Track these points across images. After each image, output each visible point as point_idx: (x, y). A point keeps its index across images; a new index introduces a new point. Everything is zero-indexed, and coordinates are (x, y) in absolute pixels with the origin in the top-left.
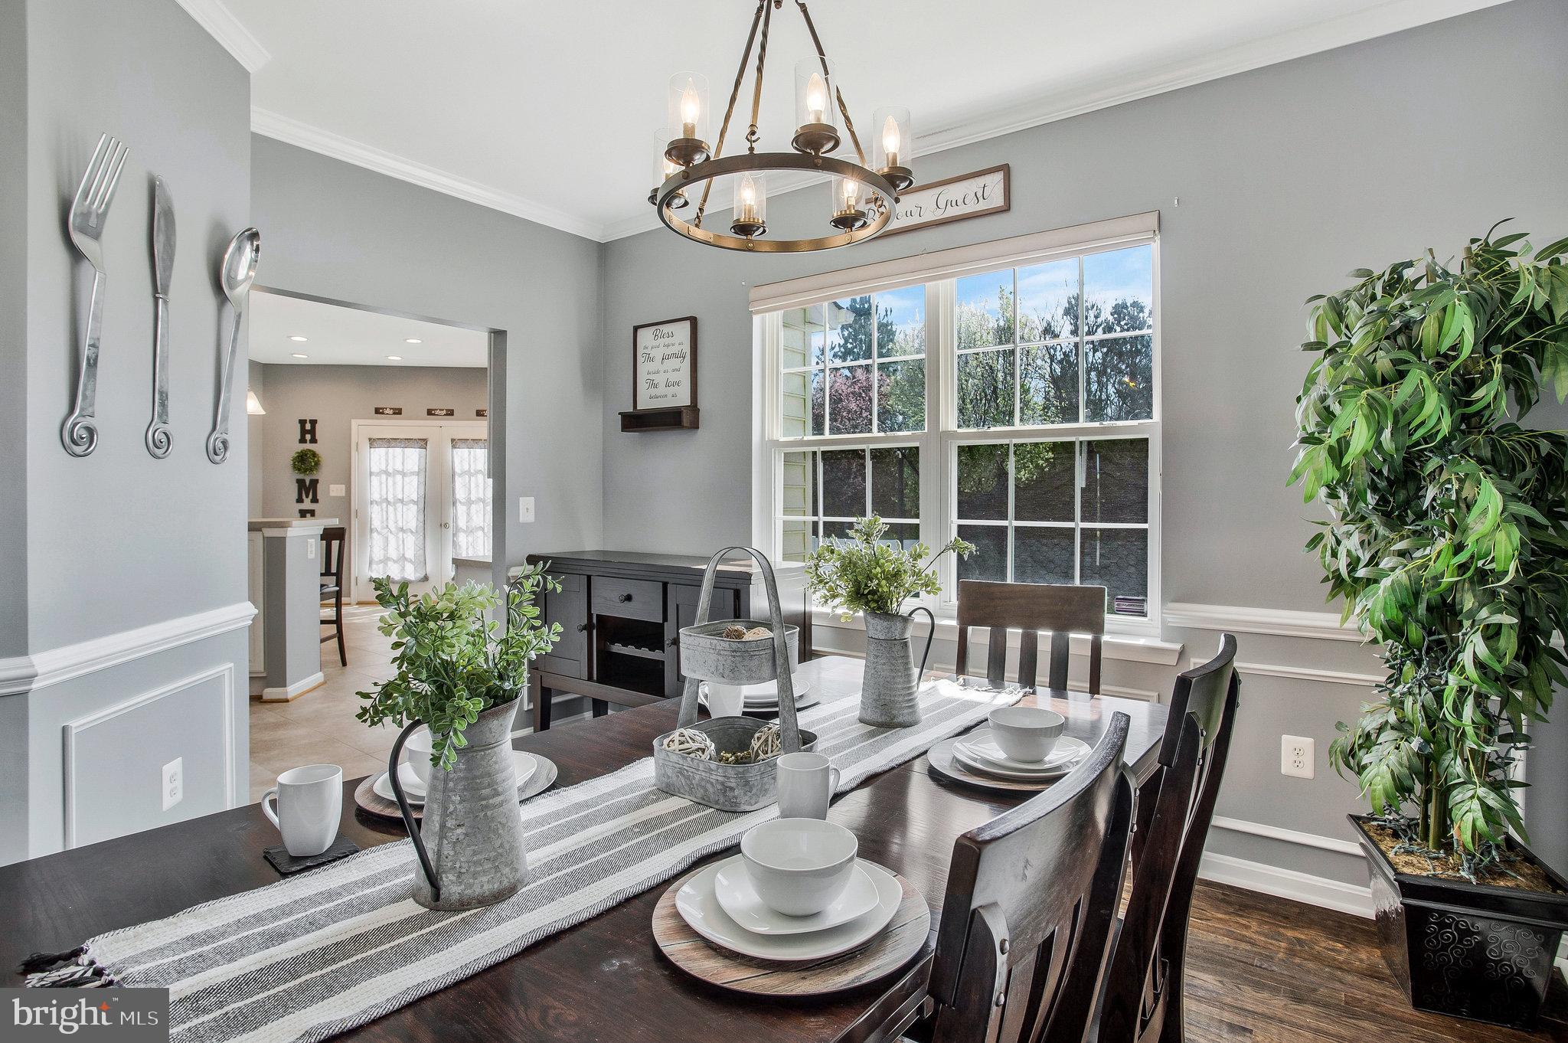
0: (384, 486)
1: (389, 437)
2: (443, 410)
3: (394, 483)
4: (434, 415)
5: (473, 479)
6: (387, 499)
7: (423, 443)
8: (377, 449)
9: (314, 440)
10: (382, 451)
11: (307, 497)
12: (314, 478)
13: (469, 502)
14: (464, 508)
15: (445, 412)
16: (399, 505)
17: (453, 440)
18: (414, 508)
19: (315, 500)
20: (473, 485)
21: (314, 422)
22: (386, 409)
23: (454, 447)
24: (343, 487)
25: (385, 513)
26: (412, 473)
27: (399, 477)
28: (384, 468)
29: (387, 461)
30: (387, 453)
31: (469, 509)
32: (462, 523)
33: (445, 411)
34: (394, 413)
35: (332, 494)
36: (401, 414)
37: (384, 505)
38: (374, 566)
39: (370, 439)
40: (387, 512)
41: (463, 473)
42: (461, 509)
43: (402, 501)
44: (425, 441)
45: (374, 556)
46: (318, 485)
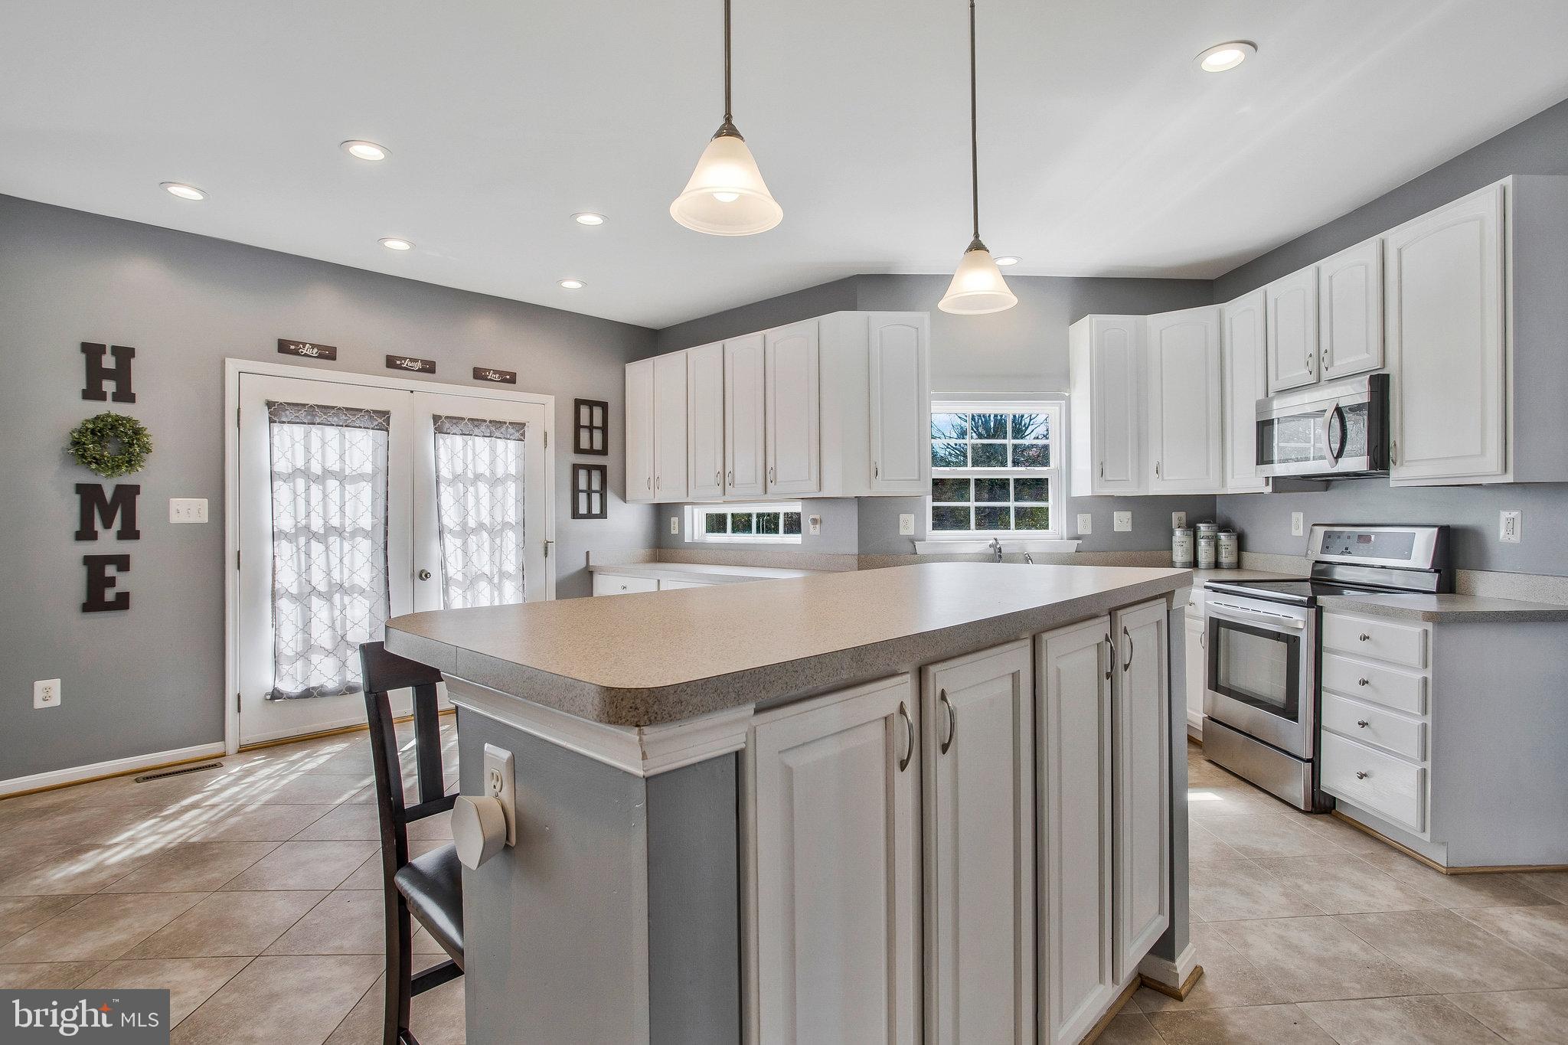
0: (301, 502)
1: (311, 402)
2: (416, 361)
3: (325, 496)
4: (400, 367)
5: (471, 489)
6: (307, 527)
7: (381, 419)
8: (285, 426)
9: (125, 395)
10: (298, 431)
11: (107, 525)
12: (127, 479)
13: (465, 532)
14: (459, 542)
15: (419, 365)
16: (334, 540)
17: (436, 418)
18: (365, 545)
19: (129, 532)
20: (471, 500)
21: (124, 355)
22: (304, 344)
23: (439, 430)
24: (204, 503)
25: (303, 556)
26: (361, 477)
27: (332, 484)
28: (300, 463)
29: (307, 450)
30: (307, 436)
31: (465, 543)
32: (454, 569)
33: (419, 363)
34: (321, 356)
35: (174, 519)
36: (334, 359)
37: (302, 540)
38: (285, 668)
39: (270, 404)
40: (308, 555)
41: (456, 478)
42: (452, 543)
43: (340, 532)
44: (385, 415)
45: (282, 645)
46: (138, 499)
